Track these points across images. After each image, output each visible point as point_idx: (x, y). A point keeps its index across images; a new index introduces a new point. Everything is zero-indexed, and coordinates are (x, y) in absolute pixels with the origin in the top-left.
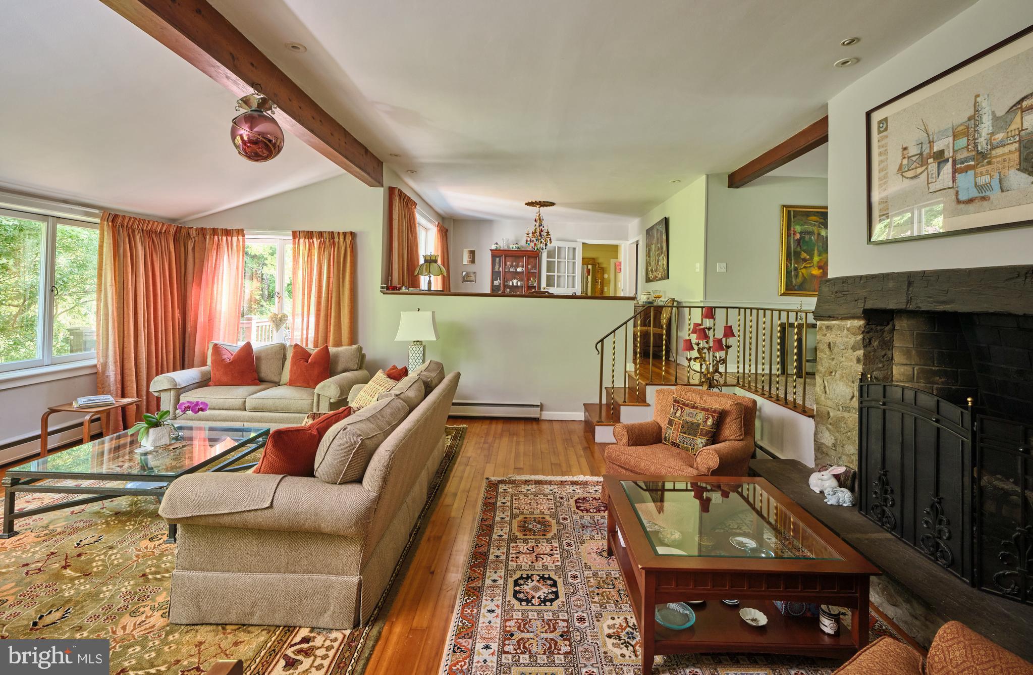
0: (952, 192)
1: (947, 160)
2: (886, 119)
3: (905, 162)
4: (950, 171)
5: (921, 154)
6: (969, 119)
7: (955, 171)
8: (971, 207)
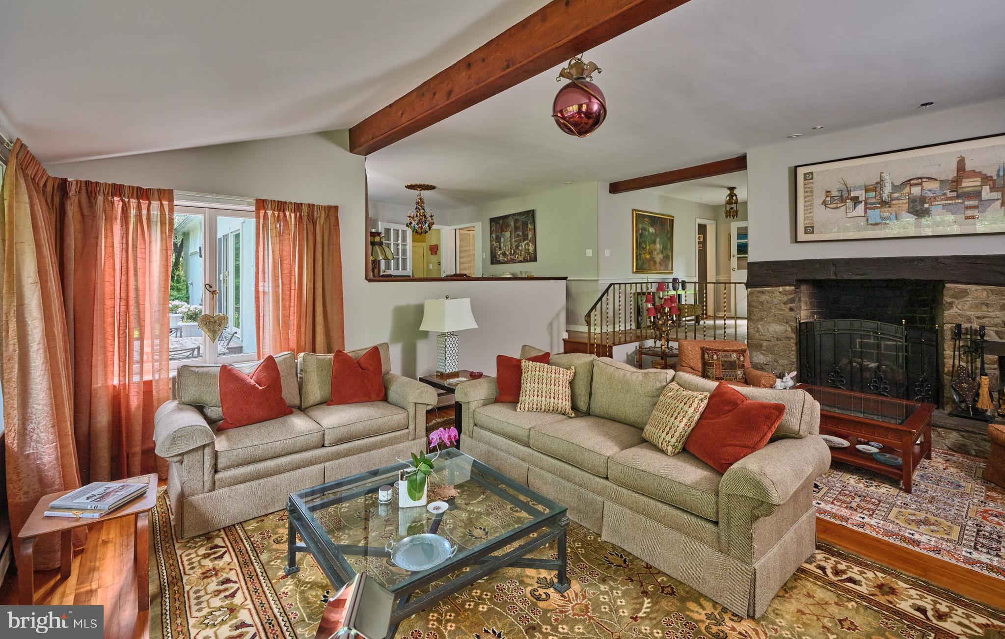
0: (865, 219)
1: (861, 202)
2: (812, 173)
3: (828, 199)
4: (863, 208)
5: (841, 196)
6: (876, 183)
7: (866, 209)
8: (876, 227)
